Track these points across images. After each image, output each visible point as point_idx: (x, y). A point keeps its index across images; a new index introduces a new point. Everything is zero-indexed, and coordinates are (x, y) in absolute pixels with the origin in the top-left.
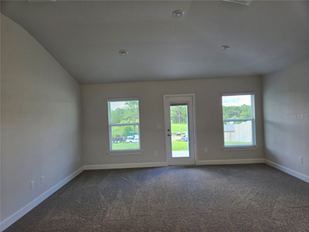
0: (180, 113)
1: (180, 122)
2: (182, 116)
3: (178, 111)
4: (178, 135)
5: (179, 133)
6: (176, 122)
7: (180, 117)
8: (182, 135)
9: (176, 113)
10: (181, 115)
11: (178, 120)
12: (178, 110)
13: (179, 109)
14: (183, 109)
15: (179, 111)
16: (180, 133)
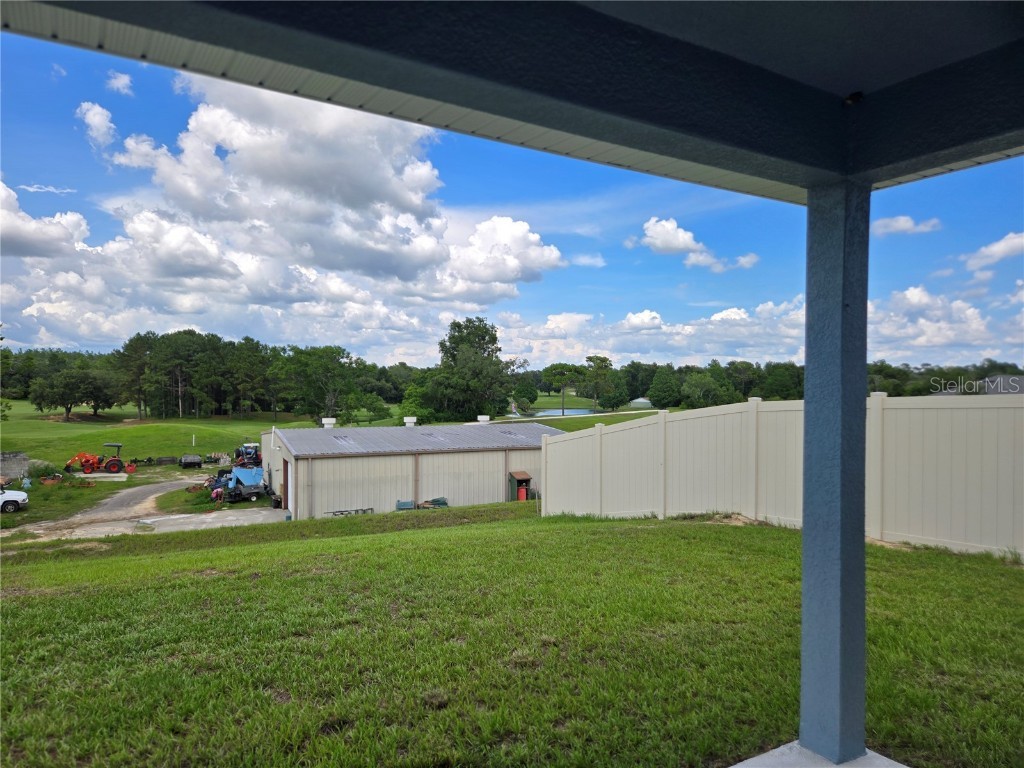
0: (184, 380)
1: (184, 412)
2: (195, 391)
3: (178, 373)
4: (189, 466)
5: (190, 459)
6: (166, 415)
7: (184, 395)
8: (204, 466)
9: (166, 378)
10: (189, 388)
11: (177, 405)
12: (177, 366)
13: (180, 365)
14: (197, 365)
15: (182, 372)
16: (197, 459)
